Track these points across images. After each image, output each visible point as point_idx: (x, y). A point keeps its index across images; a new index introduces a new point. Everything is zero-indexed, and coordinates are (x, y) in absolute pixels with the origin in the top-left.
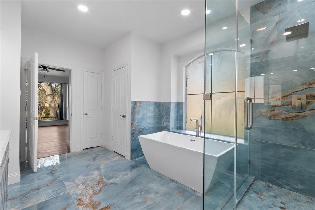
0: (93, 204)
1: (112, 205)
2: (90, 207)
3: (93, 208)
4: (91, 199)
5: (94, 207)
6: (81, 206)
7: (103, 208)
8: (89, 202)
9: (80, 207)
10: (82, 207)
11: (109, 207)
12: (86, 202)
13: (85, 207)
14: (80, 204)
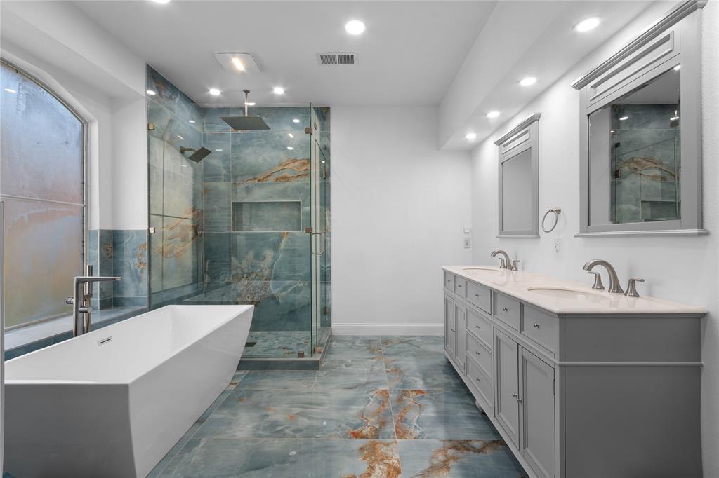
0: (372, 455)
1: (345, 437)
2: (379, 453)
3: (376, 447)
4: (369, 471)
5: (374, 448)
6: (393, 463)
7: (361, 438)
8: (377, 466)
9: (396, 462)
10: (393, 461)
11: (352, 436)
12: (381, 467)
13: (387, 457)
14: (394, 469)
